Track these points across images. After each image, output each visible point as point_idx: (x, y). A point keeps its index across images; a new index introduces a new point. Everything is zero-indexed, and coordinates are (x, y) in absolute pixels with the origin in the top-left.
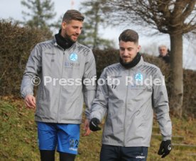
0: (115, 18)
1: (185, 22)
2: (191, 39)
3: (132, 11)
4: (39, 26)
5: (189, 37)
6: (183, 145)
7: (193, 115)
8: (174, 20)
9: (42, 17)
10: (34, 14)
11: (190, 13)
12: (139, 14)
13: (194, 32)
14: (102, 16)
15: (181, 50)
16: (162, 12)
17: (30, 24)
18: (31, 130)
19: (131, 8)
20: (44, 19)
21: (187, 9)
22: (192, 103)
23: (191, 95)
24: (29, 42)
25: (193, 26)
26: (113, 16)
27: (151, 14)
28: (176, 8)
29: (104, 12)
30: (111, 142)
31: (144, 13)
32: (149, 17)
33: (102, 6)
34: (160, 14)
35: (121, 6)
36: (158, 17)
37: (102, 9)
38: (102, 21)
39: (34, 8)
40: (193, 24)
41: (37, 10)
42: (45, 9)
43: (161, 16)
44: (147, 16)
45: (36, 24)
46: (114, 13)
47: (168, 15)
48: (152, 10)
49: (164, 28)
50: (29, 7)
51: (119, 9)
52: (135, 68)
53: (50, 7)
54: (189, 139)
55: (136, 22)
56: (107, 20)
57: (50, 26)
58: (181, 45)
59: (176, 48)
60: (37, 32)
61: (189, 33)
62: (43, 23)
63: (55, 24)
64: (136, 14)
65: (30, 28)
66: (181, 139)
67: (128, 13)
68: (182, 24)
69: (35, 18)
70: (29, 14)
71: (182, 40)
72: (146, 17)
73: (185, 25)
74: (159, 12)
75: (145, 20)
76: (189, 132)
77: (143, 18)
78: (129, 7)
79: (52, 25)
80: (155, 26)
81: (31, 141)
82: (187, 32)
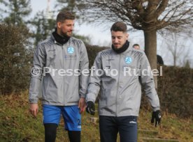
0: (90, 15)
1: (159, 18)
2: (165, 35)
3: (107, 8)
4: (16, 23)
5: (162, 33)
6: (157, 139)
7: (167, 110)
8: (148, 17)
9: (19, 14)
10: (11, 11)
11: (163, 10)
12: (114, 11)
13: (167, 29)
14: (78, 13)
15: (156, 45)
16: (136, 9)
17: (7, 20)
18: (8, 125)
19: (105, 5)
20: (20, 16)
21: (161, 6)
22: (166, 97)
23: (165, 90)
24: (6, 39)
25: (167, 22)
26: (88, 13)
27: (125, 11)
28: (150, 5)
29: (79, 9)
30: (105, 113)
31: (118, 10)
32: (123, 13)
33: (77, 3)
34: (135, 10)
35: (96, 3)
36: (132, 14)
37: (77, 6)
38: (78, 17)
39: (10, 6)
40: (166, 20)
41: (13, 8)
42: (21, 6)
43: (135, 13)
44: (121, 12)
45: (13, 21)
46: (89, 10)
47: (142, 12)
48: (126, 7)
49: (138, 24)
50: (6, 5)
51: (94, 6)
52: (125, 53)
53: (27, 4)
54: (164, 134)
55: (111, 18)
56: (82, 17)
57: (26, 23)
58: (155, 41)
59: (150, 44)
60: (13, 29)
61: (163, 29)
62: (20, 19)
63: (31, 21)
64: (111, 11)
65: (6, 25)
66: (155, 134)
67: (103, 10)
68: (156, 21)
69: (12, 15)
70: (6, 12)
71: (156, 36)
72: (120, 14)
73: (159, 22)
74: (133, 9)
75: (119, 17)
76: (164, 127)
77: (117, 14)
78: (104, 4)
79: (29, 22)
80: (130, 23)
81: (8, 136)
82: (160, 28)
